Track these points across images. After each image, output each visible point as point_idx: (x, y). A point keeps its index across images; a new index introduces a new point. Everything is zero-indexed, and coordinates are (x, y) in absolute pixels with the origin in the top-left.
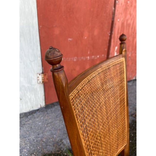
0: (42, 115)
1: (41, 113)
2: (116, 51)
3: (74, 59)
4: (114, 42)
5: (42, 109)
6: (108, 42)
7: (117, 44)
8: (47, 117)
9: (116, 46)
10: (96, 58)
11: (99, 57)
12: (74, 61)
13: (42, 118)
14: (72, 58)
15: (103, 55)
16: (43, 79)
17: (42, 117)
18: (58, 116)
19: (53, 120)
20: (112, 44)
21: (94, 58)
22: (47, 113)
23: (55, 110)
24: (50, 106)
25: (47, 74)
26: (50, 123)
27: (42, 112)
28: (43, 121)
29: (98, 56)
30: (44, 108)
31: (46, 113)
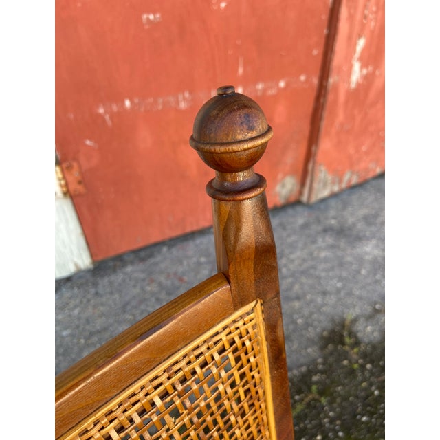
0: (78, 301)
1: (76, 290)
2: (361, 59)
3: (178, 103)
4: (351, 17)
5: (80, 277)
6: (325, 17)
7: (363, 26)
8: (95, 307)
9: (360, 36)
10: (272, 92)
11: (287, 85)
12: (178, 111)
13: (76, 312)
14: (171, 99)
15: (303, 78)
16: (63, 182)
17: (76, 306)
18: (129, 307)
19: (111, 321)
20: (343, 26)
21: (264, 90)
22: (97, 293)
23: (124, 280)
24: (111, 264)
25: (75, 165)
26: (99, 332)
27: (79, 288)
28: (77, 323)
29: (282, 84)
30: (88, 271)
31: (93, 291)
